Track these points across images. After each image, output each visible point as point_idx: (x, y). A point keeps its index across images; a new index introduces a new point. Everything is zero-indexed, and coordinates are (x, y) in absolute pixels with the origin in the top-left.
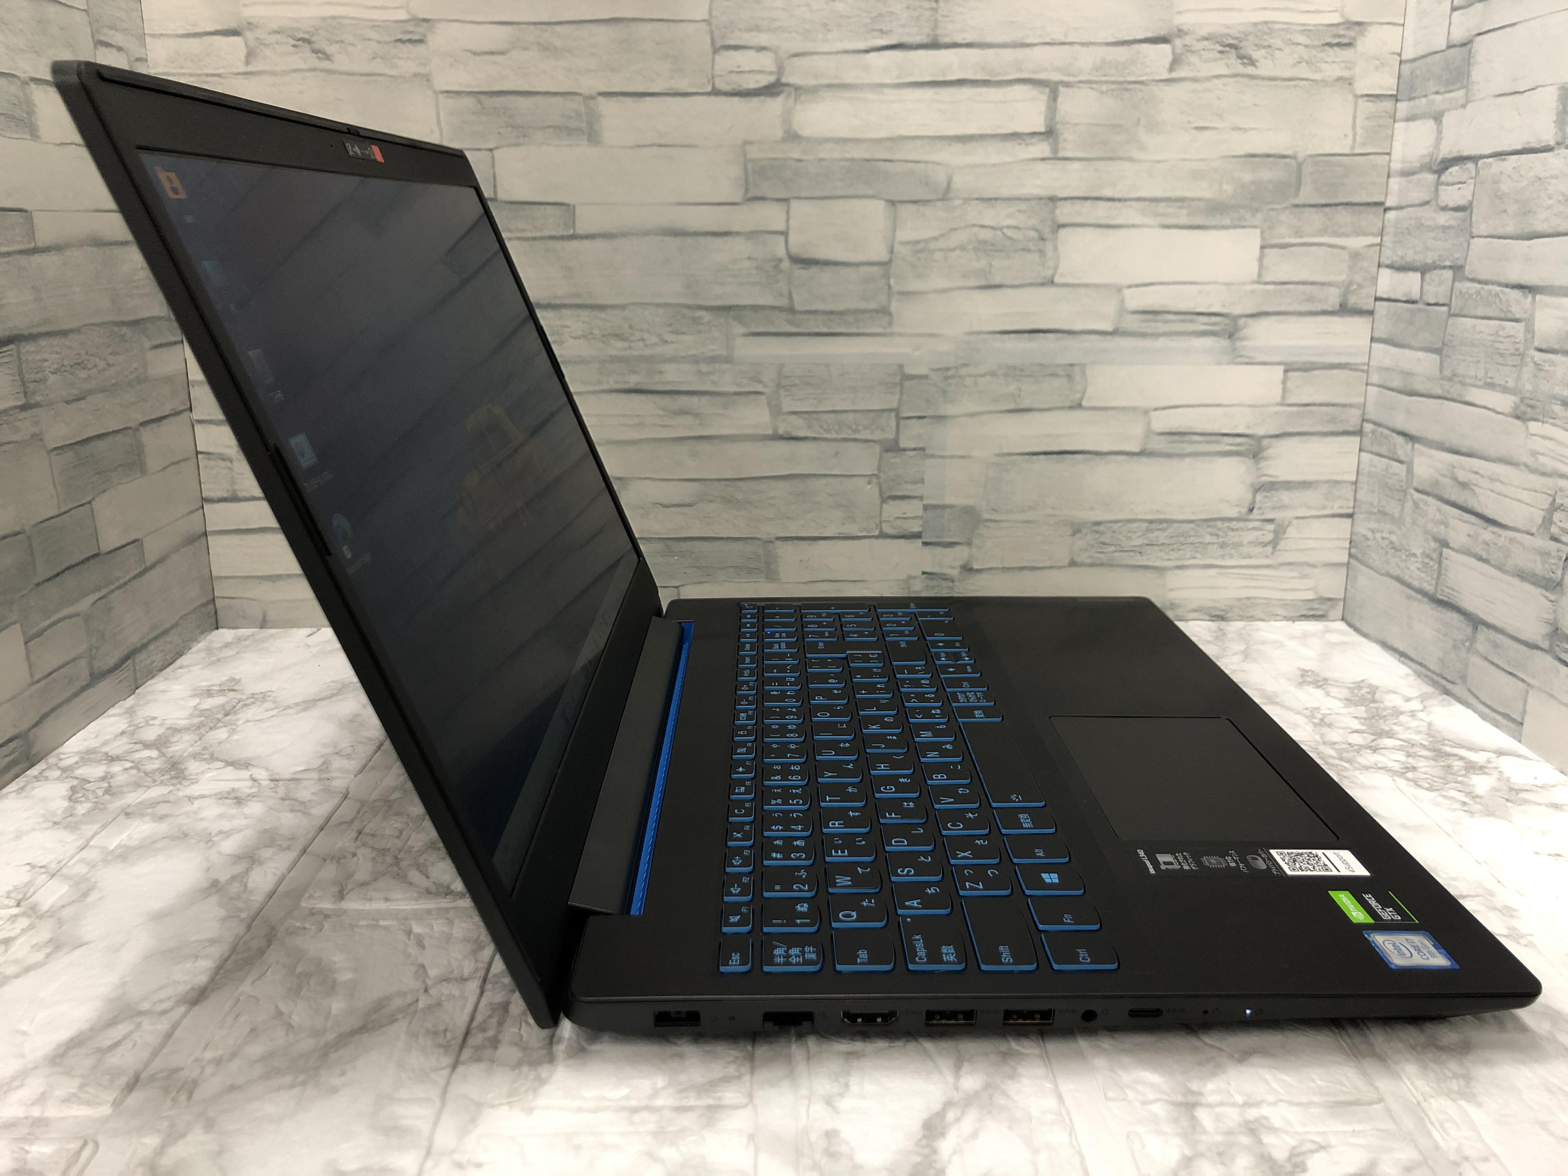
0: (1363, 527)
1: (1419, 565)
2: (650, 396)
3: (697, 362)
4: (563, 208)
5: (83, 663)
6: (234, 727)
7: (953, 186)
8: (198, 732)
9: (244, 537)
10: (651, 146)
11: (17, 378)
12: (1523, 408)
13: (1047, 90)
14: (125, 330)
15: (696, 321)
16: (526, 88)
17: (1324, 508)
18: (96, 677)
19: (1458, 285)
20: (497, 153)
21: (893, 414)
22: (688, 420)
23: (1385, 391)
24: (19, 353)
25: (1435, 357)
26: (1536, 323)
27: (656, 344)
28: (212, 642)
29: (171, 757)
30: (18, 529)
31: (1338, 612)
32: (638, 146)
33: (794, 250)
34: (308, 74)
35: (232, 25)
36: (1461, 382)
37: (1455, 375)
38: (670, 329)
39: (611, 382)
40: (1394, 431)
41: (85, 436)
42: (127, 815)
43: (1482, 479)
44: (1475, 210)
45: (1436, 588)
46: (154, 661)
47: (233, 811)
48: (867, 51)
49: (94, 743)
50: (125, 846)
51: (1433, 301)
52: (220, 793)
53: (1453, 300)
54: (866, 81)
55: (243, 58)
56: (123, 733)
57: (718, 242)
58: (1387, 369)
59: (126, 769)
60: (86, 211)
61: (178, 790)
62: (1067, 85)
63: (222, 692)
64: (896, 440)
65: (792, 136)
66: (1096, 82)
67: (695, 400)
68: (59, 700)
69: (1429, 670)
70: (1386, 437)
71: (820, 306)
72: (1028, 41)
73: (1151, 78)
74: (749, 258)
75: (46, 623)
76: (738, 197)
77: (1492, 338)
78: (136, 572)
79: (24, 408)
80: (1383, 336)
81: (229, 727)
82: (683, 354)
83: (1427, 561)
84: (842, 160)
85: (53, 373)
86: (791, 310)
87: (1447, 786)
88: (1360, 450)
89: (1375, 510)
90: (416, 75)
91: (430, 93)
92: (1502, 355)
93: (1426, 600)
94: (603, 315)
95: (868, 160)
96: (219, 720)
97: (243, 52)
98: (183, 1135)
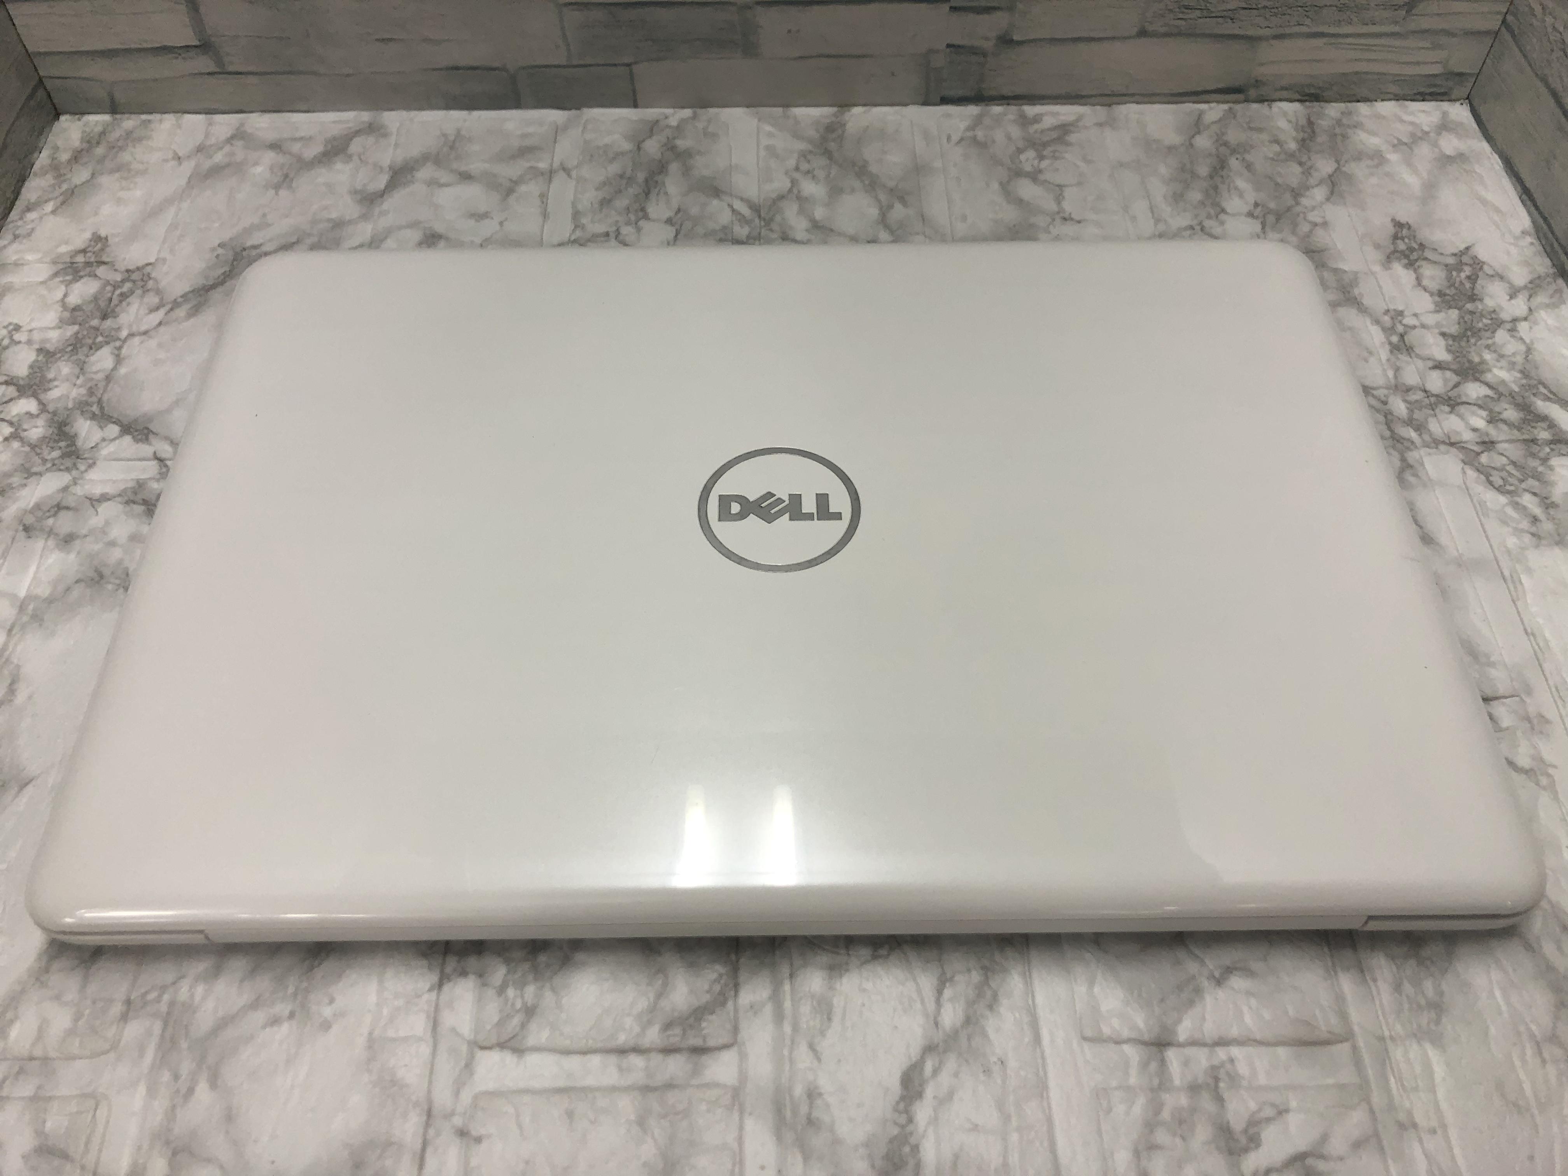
6: (118, 344)
8: (75, 358)
28: (56, 148)
29: (55, 413)
31: (1463, 91)
42: (27, 529)
47: (145, 529)
50: (36, 597)
52: (125, 490)
59: (6, 439)
61: (75, 482)
63: (89, 267)
81: (112, 345)
87: (1524, 485)
96: (97, 329)
98: (191, 1091)
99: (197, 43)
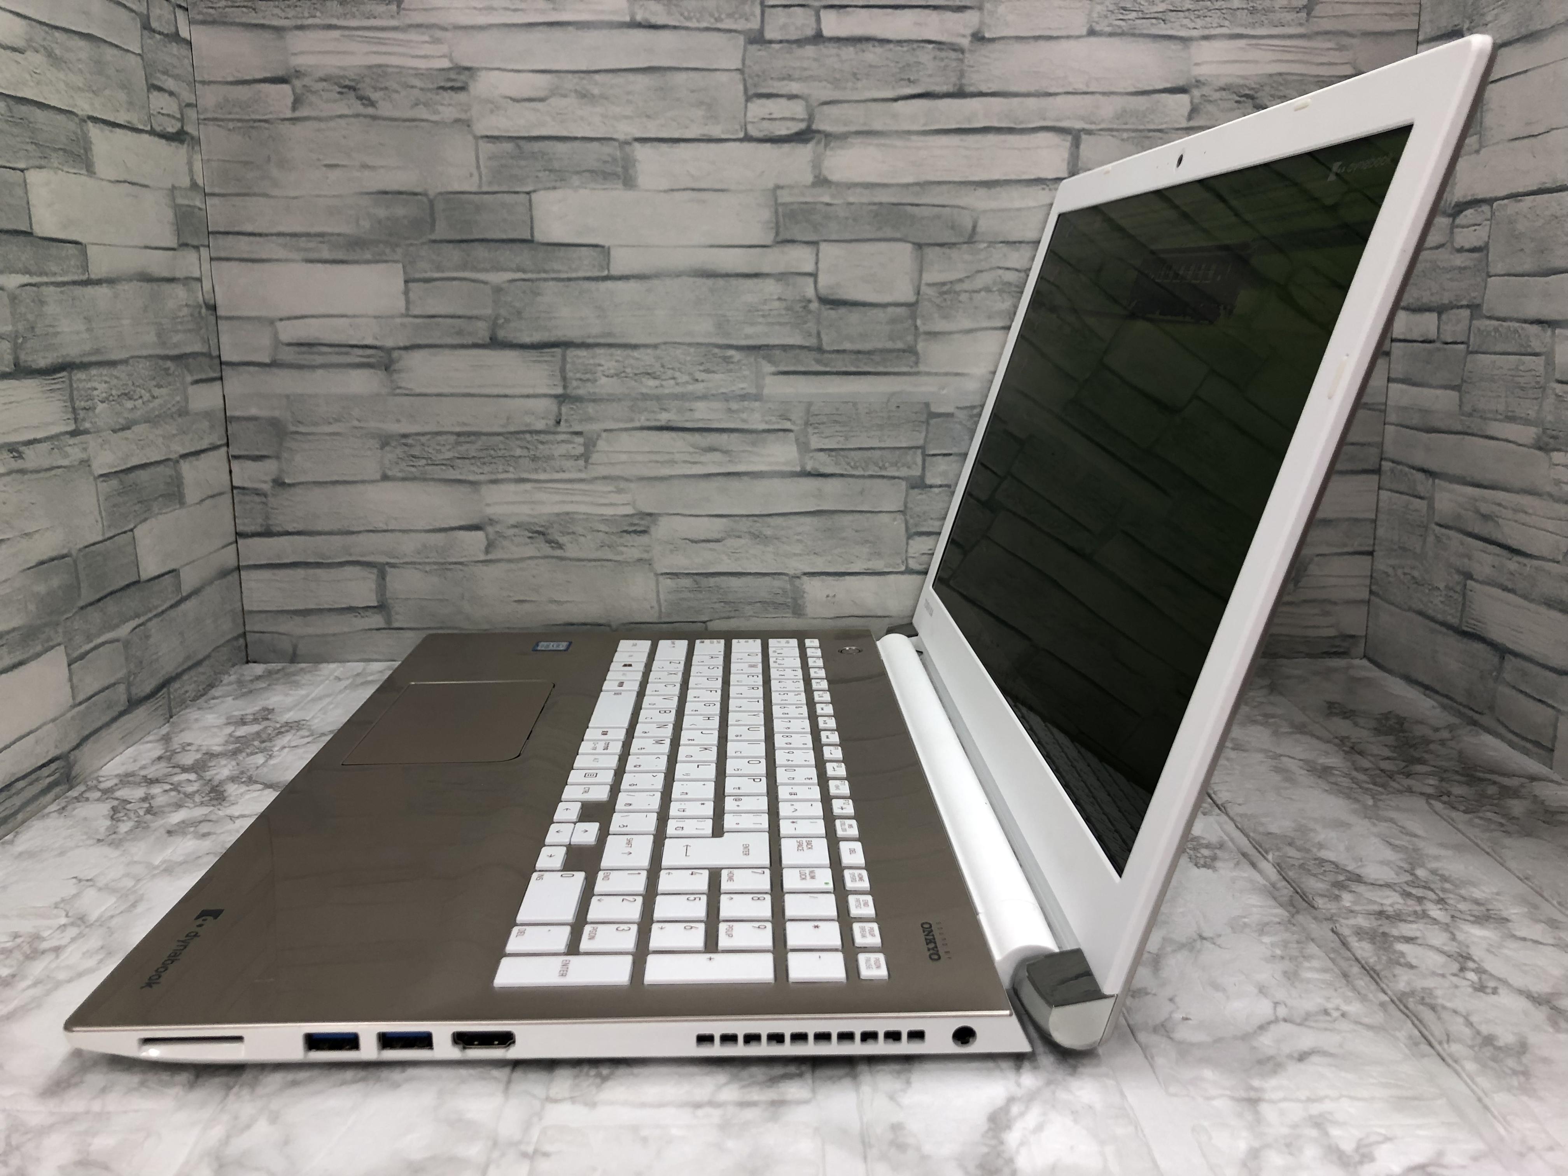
0: (1382, 564)
1: (1442, 599)
2: (681, 434)
3: (727, 401)
4: (599, 249)
5: (122, 688)
6: (270, 753)
7: (978, 229)
8: (234, 757)
9: (276, 571)
10: (684, 190)
11: (68, 404)
12: (1546, 439)
13: (1069, 138)
14: (169, 364)
15: (727, 360)
16: (565, 133)
17: (1345, 545)
18: (133, 704)
19: (1476, 323)
20: (534, 196)
21: (919, 451)
22: (717, 456)
23: (1404, 429)
24: (71, 380)
25: (1454, 394)
26: (1557, 356)
27: (687, 383)
28: (240, 676)
29: (210, 780)
30: (65, 551)
31: (1361, 649)
32: (672, 190)
33: (823, 291)
34: (352, 120)
35: (280, 73)
36: (1481, 417)
37: (1475, 411)
38: (701, 368)
39: (642, 420)
40: (1413, 468)
41: (129, 466)
42: (169, 832)
43: (1504, 511)
44: (1491, 250)
45: (1461, 620)
46: (187, 692)
48: (896, 100)
49: (131, 768)
50: (170, 861)
51: (1450, 340)
53: (1472, 339)
54: (895, 128)
55: (290, 105)
56: (160, 758)
57: (750, 283)
58: (1405, 409)
59: (166, 791)
60: (136, 247)
61: (215, 811)
62: (1089, 132)
63: (255, 721)
64: (922, 477)
65: (821, 181)
66: (1117, 130)
67: (725, 436)
68: (99, 724)
69: (1456, 702)
70: (1406, 474)
71: (848, 346)
72: (1052, 90)
73: (1170, 126)
74: (779, 299)
75: (88, 647)
76: (769, 239)
77: (1513, 373)
78: (172, 602)
79: (74, 434)
80: (1401, 376)
81: (266, 753)
82: (714, 392)
83: (1451, 593)
84: (870, 204)
85: (102, 402)
86: (820, 349)
87: (1483, 808)
88: (1379, 488)
89: (1396, 547)
90: (457, 121)
91: (470, 138)
92: (1522, 389)
93: (1451, 632)
94: (636, 354)
95: (894, 204)
96: (255, 747)
97: (290, 100)
98: (248, 1127)
99: (375, 604)
